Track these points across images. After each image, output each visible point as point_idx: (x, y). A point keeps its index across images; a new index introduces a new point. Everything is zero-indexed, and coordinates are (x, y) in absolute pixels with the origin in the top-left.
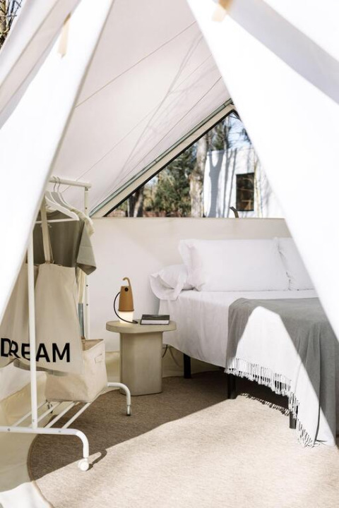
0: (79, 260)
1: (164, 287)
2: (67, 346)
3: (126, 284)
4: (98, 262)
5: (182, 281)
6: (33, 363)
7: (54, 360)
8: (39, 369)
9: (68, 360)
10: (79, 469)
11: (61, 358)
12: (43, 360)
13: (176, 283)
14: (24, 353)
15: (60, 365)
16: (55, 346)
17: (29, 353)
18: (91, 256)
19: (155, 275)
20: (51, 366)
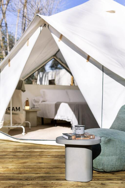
0: (22, 89)
1: (36, 102)
2: (19, 108)
3: (27, 99)
4: (26, 89)
5: (41, 99)
6: (11, 112)
7: (16, 111)
8: (13, 114)
9: (20, 111)
10: (22, 135)
11: (18, 110)
12: (13, 111)
13: (40, 100)
14: (9, 109)
15: (18, 112)
16: (16, 108)
17: (10, 109)
18: (24, 88)
19: (33, 99)
20: (15, 112)
